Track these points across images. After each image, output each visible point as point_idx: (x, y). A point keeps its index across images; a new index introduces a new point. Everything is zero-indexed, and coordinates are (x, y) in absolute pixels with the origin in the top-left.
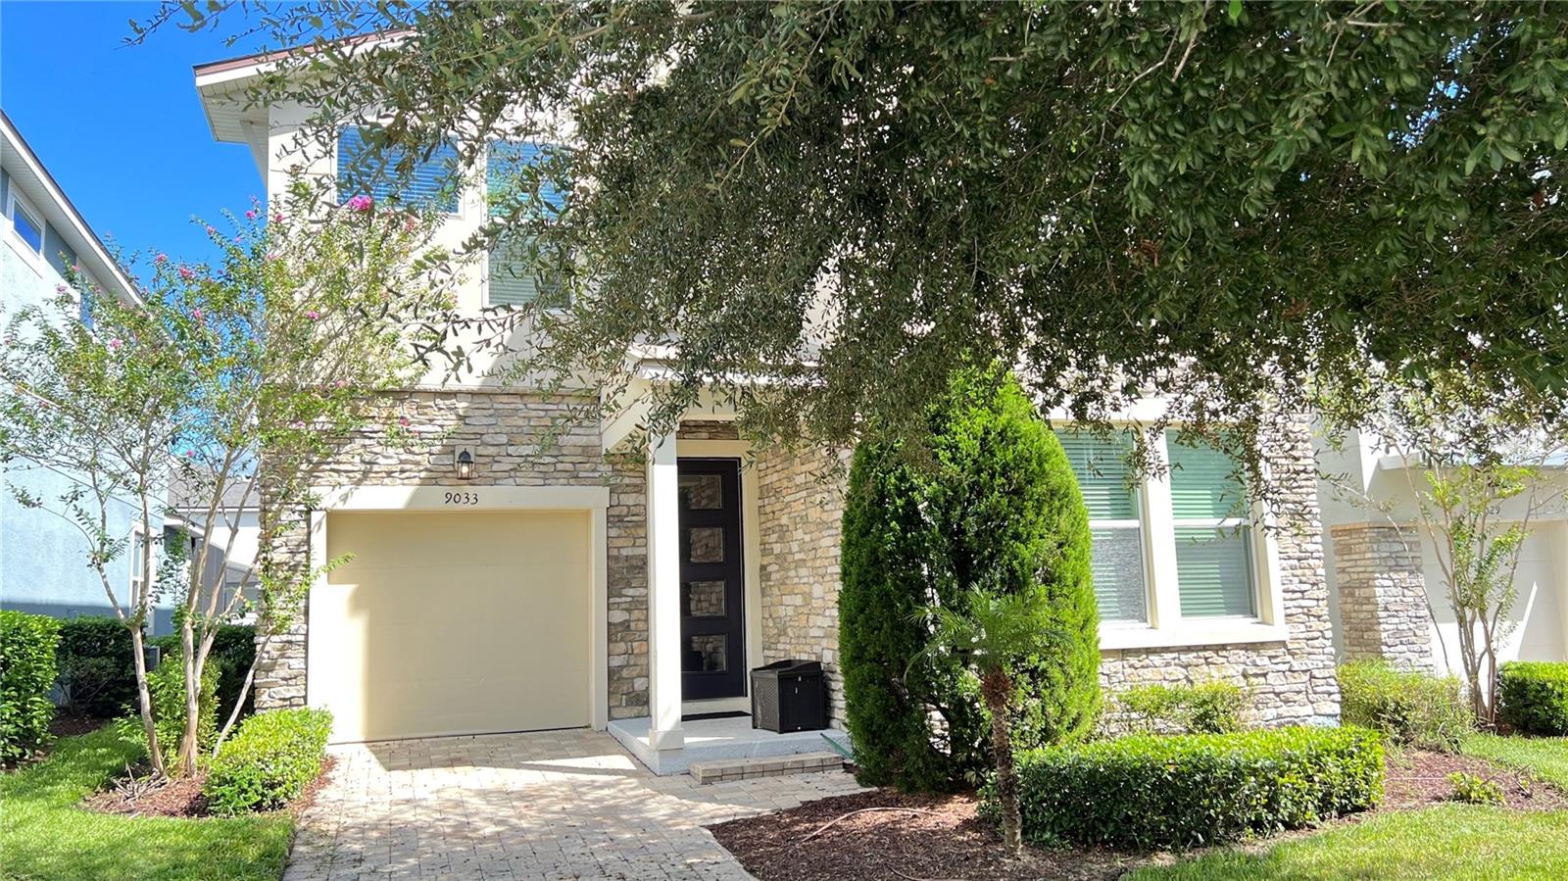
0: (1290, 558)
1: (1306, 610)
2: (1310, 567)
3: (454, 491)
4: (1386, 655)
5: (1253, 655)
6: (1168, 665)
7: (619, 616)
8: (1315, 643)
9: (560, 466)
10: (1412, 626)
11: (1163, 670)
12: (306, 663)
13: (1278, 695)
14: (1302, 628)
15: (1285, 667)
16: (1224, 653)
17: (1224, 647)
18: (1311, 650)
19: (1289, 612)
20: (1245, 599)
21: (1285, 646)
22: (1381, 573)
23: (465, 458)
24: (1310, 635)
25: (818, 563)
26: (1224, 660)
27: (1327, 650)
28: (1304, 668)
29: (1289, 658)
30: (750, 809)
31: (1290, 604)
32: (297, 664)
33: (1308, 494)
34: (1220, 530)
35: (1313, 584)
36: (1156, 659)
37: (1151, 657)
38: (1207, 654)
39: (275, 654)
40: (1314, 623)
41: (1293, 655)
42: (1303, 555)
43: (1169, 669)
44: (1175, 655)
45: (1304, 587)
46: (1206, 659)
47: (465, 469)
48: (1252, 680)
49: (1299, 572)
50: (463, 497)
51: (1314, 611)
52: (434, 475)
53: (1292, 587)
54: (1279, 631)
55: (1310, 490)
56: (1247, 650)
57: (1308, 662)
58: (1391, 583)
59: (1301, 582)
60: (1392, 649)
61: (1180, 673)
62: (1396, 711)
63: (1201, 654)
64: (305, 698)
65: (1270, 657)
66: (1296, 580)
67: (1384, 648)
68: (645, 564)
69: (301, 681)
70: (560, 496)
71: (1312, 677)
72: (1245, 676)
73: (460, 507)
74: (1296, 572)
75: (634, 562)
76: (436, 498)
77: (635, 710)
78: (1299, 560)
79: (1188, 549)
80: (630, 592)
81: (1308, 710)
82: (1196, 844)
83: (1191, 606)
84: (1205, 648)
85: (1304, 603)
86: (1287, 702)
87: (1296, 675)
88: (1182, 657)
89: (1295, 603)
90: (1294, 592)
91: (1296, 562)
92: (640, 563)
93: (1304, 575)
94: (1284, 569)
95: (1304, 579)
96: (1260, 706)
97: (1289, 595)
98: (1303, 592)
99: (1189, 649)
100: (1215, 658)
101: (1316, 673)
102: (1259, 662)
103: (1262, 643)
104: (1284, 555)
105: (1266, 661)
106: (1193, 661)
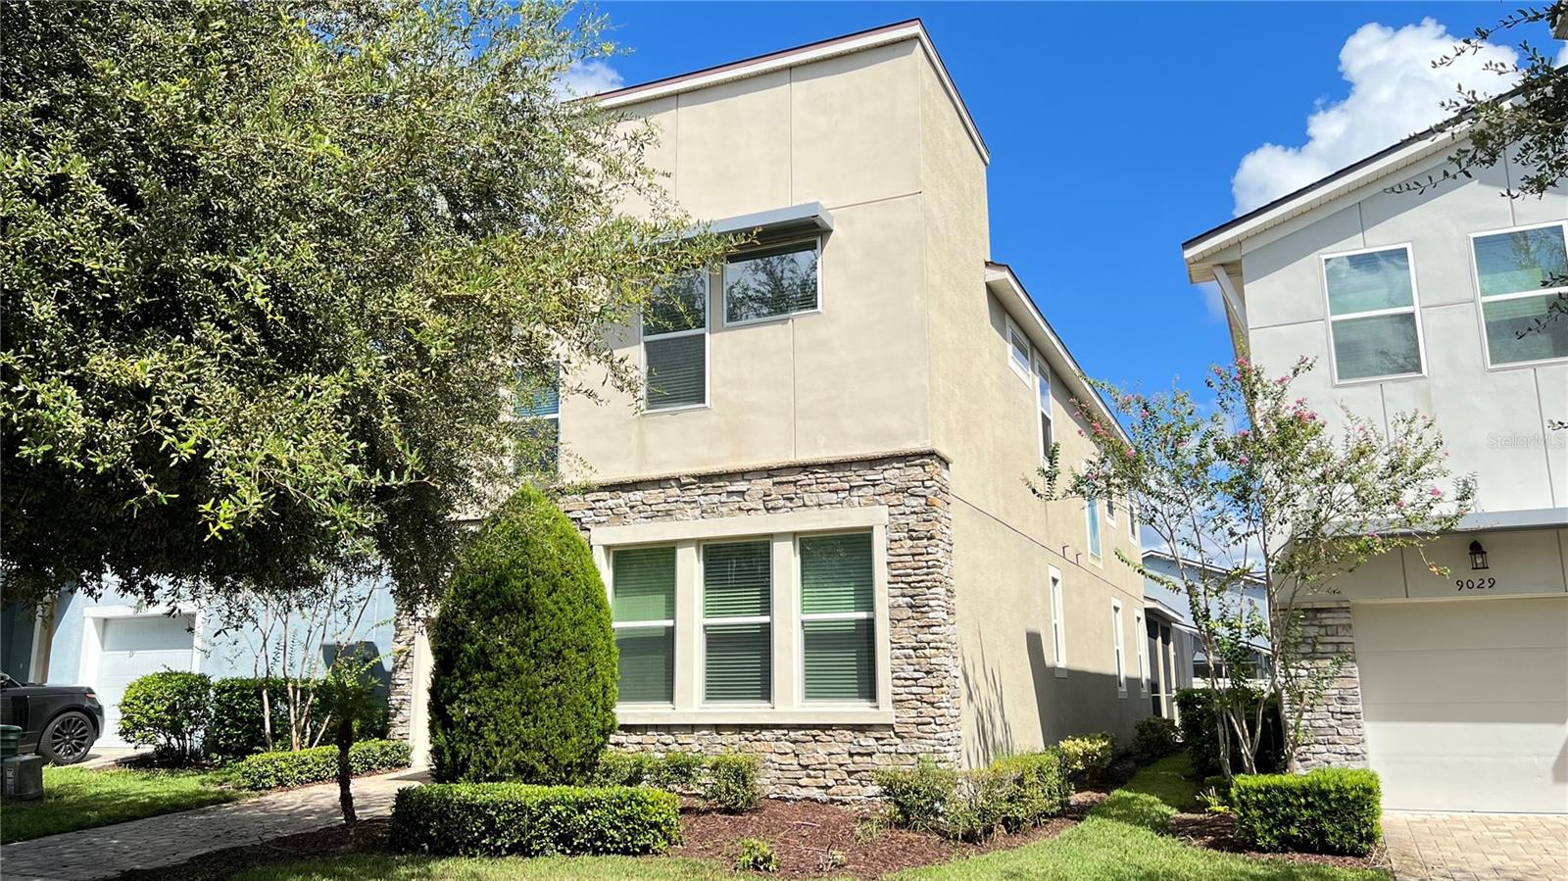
0: (903, 648)
1: (918, 697)
2: (926, 657)
5: (860, 736)
6: (778, 740)
8: (926, 728)
10: (1333, 723)
11: (772, 744)
14: (913, 713)
15: (892, 749)
16: (831, 733)
17: (829, 727)
18: (921, 734)
19: (898, 697)
20: (867, 684)
21: (893, 729)
24: (920, 720)
26: (829, 738)
27: (936, 736)
28: (911, 751)
29: (898, 741)
31: (898, 690)
33: (929, 588)
35: (927, 673)
36: (767, 735)
37: (763, 732)
38: (814, 732)
40: (927, 709)
41: (902, 738)
42: (918, 645)
43: (777, 743)
44: (786, 732)
45: (917, 675)
46: (814, 737)
48: (856, 758)
49: (914, 661)
51: (926, 698)
53: (903, 675)
54: (883, 711)
55: (929, 584)
56: (853, 731)
57: (915, 746)
59: (915, 670)
61: (788, 747)
63: (808, 732)
65: (877, 739)
66: (912, 668)
71: (920, 759)
72: (851, 755)
74: (910, 661)
78: (915, 649)
79: (813, 640)
83: (816, 686)
84: (814, 727)
85: (914, 690)
87: (901, 757)
88: (791, 733)
89: (907, 690)
90: (906, 679)
91: (911, 652)
93: (919, 664)
94: (897, 658)
95: (917, 667)
96: (864, 783)
97: (897, 682)
98: (916, 680)
99: (799, 727)
100: (823, 737)
101: (922, 756)
102: (864, 742)
103: (868, 725)
104: (897, 645)
105: (872, 742)
106: (800, 738)
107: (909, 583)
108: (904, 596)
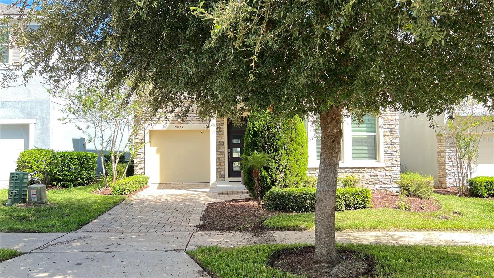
0: (388, 144)
1: (392, 159)
2: (394, 147)
3: (177, 125)
4: (447, 173)
5: (374, 171)
6: (346, 172)
7: (218, 156)
8: (395, 168)
11: (344, 173)
12: (145, 165)
13: (381, 181)
14: (391, 163)
15: (384, 174)
16: (364, 170)
17: (364, 168)
18: (393, 170)
19: (386, 159)
20: (374, 156)
21: (384, 168)
22: (448, 148)
24: (393, 165)
26: (364, 171)
27: (398, 170)
28: (390, 174)
29: (385, 172)
30: (219, 200)
31: (386, 157)
32: (143, 165)
33: (396, 126)
34: (368, 136)
35: (395, 152)
37: (341, 170)
38: (359, 170)
39: (138, 163)
40: (395, 162)
41: (387, 171)
42: (392, 143)
43: (346, 173)
44: (349, 170)
45: (392, 152)
46: (358, 171)
47: (179, 120)
48: (372, 177)
49: (391, 148)
50: (180, 127)
51: (394, 159)
52: (173, 121)
53: (387, 152)
54: (382, 164)
55: (396, 125)
56: (372, 169)
57: (391, 173)
59: (391, 151)
60: (450, 171)
61: (350, 174)
63: (357, 170)
64: (145, 173)
65: (379, 171)
66: (390, 150)
67: (447, 171)
68: (224, 143)
69: (144, 169)
71: (392, 177)
72: (371, 176)
73: (179, 129)
74: (389, 148)
75: (221, 143)
76: (173, 127)
77: (221, 179)
78: (391, 145)
79: (355, 141)
80: (221, 150)
81: (391, 186)
82: (302, 212)
83: (356, 155)
84: (358, 168)
85: (391, 157)
86: (383, 183)
87: (387, 176)
88: (351, 170)
89: (388, 157)
90: (388, 153)
91: (390, 145)
92: (223, 143)
93: (392, 149)
94: (386, 147)
95: (392, 150)
96: (375, 184)
97: (386, 155)
98: (391, 154)
99: (353, 168)
100: (361, 171)
101: (393, 176)
102: (375, 172)
103: (377, 167)
104: (386, 143)
105: (378, 172)
106: (354, 171)
107: (390, 125)
108: (388, 128)
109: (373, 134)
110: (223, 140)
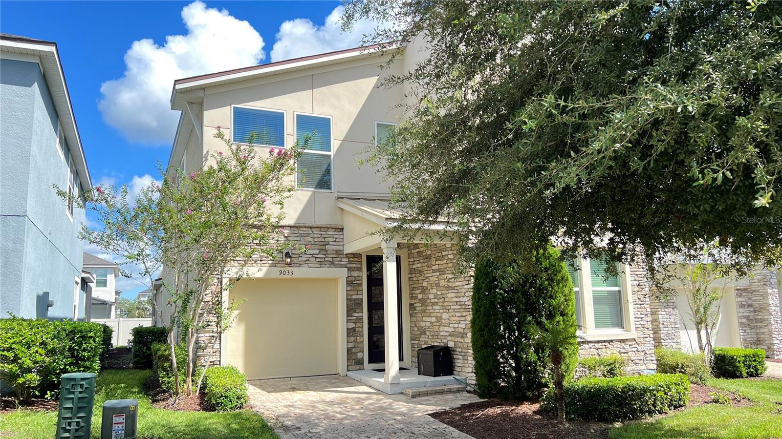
0: (637, 304)
1: (643, 326)
2: (644, 308)
3: (283, 269)
5: (623, 344)
6: (591, 348)
7: (351, 325)
8: (647, 339)
9: (327, 259)
11: (589, 350)
12: (220, 346)
13: (632, 361)
14: (642, 333)
15: (635, 349)
16: (612, 343)
17: (612, 341)
18: (645, 342)
19: (637, 326)
20: (619, 321)
21: (635, 341)
22: (661, 309)
23: (287, 255)
24: (645, 336)
25: (446, 304)
26: (612, 346)
27: (651, 342)
28: (643, 350)
29: (637, 346)
31: (637, 323)
32: (217, 346)
34: (609, 292)
35: (646, 315)
36: (585, 346)
37: (584, 345)
38: (606, 344)
39: (207, 342)
40: (646, 331)
41: (638, 344)
42: (642, 303)
43: (591, 350)
44: (594, 344)
45: (643, 316)
46: (605, 346)
47: (288, 260)
48: (622, 355)
49: (640, 310)
50: (287, 272)
51: (646, 326)
52: (274, 262)
53: (638, 316)
54: (633, 334)
56: (620, 342)
57: (644, 347)
58: (665, 313)
59: (641, 314)
61: (595, 352)
62: (682, 368)
63: (603, 344)
64: (220, 361)
65: (630, 345)
66: (639, 313)
67: (662, 341)
68: (362, 302)
69: (218, 353)
70: (327, 272)
71: (645, 353)
72: (620, 353)
73: (286, 276)
74: (639, 310)
75: (357, 302)
76: (276, 273)
77: (358, 367)
79: (597, 300)
80: (356, 315)
81: (644, 367)
83: (599, 324)
84: (605, 341)
85: (642, 323)
86: (636, 364)
87: (639, 353)
88: (596, 345)
89: (638, 323)
90: (638, 318)
91: (639, 306)
92: (360, 302)
93: (642, 311)
94: (635, 309)
95: (642, 313)
97: (637, 320)
98: (642, 318)
99: (599, 342)
100: (608, 346)
101: (647, 352)
102: (625, 348)
103: (627, 340)
104: (635, 303)
105: (628, 347)
106: (600, 347)
107: (637, 275)
108: (635, 280)
109: (617, 289)
110: (360, 297)
